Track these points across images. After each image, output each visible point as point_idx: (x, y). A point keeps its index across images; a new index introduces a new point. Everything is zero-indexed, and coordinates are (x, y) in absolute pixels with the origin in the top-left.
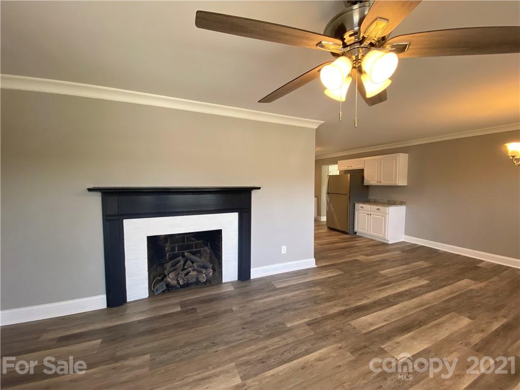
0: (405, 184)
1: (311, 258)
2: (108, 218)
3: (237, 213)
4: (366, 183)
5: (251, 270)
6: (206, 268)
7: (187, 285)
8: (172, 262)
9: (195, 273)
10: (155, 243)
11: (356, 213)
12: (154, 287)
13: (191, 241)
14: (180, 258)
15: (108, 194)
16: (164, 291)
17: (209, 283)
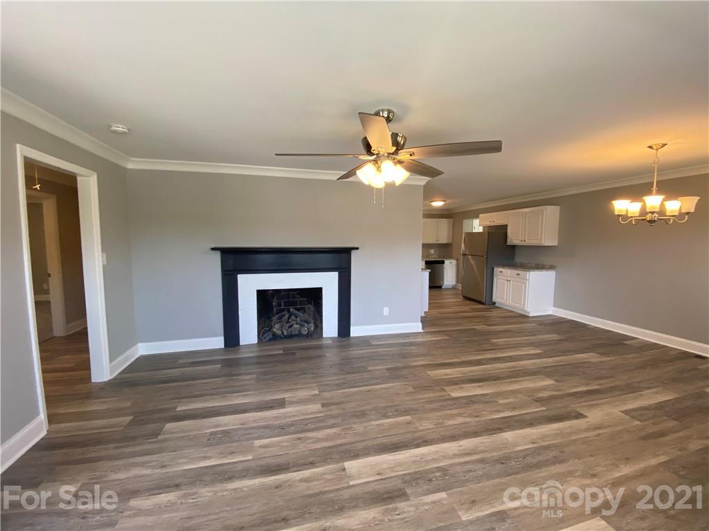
0: (555, 243)
1: (417, 322)
2: (227, 273)
3: (337, 273)
4: (509, 243)
5: (351, 328)
6: (308, 323)
7: (290, 336)
8: (278, 315)
9: (298, 326)
10: (263, 295)
11: (495, 279)
12: (262, 336)
13: (296, 298)
14: (286, 312)
15: (226, 253)
16: (270, 339)
17: (309, 335)
